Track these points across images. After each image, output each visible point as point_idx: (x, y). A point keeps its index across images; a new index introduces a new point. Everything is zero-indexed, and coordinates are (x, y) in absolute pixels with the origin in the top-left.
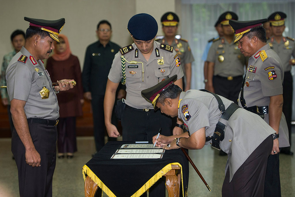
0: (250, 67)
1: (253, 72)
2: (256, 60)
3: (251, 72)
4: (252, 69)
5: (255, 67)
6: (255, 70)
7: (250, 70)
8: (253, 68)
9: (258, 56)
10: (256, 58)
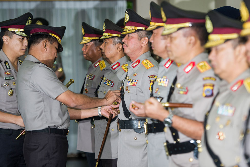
0: (90, 75)
1: (91, 79)
2: (95, 68)
3: (89, 79)
4: (90, 77)
5: (94, 75)
6: (94, 78)
7: (89, 78)
8: (92, 76)
9: (97, 65)
10: (96, 67)
